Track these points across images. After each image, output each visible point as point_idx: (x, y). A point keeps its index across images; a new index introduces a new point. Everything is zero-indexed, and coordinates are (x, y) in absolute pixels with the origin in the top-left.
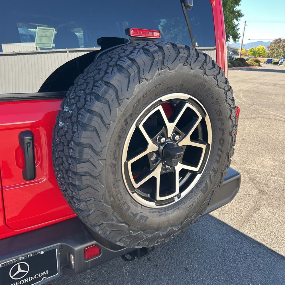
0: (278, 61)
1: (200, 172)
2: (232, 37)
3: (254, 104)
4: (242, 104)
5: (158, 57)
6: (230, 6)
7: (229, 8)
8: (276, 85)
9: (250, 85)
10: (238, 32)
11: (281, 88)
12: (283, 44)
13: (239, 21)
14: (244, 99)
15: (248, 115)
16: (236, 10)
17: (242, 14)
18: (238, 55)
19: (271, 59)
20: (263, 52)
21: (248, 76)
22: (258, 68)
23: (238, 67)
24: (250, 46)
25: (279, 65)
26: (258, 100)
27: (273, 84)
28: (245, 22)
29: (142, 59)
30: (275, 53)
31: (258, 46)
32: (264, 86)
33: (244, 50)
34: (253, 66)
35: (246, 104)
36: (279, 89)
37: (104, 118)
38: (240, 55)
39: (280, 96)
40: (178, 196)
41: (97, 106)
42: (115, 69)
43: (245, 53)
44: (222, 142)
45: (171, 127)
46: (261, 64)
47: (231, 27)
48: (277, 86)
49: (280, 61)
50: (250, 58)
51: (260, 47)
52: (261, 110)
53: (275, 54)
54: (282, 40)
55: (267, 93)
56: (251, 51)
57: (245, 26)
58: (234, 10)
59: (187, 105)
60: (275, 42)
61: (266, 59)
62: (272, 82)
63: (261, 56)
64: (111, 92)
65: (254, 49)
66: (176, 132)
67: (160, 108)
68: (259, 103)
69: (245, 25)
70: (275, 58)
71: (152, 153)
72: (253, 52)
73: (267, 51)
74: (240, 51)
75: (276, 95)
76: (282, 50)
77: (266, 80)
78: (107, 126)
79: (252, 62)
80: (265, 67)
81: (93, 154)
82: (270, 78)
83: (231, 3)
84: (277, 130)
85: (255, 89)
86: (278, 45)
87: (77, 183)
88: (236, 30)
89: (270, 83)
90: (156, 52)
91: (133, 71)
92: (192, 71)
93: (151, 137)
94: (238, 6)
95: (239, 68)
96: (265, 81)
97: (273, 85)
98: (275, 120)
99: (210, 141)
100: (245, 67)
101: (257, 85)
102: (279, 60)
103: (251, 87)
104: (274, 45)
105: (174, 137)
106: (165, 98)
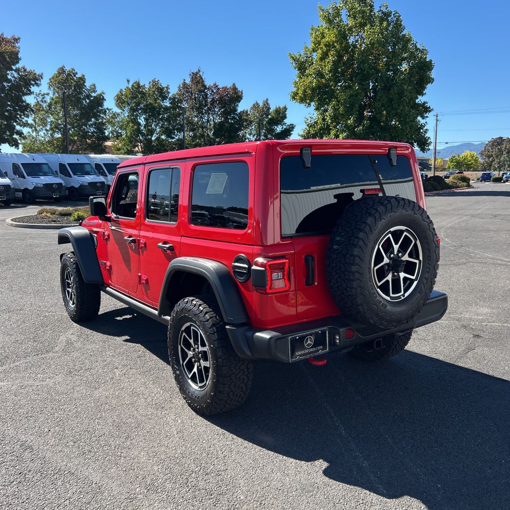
0: (501, 175)
1: (416, 279)
2: (418, 144)
3: (462, 246)
4: (444, 247)
5: (389, 206)
6: (409, 98)
7: (407, 100)
8: (496, 216)
9: (455, 218)
10: (427, 135)
11: (504, 221)
12: (506, 146)
13: (427, 118)
14: (446, 240)
15: (455, 261)
16: (420, 102)
17: (429, 108)
18: (430, 169)
19: (489, 172)
20: (473, 161)
21: (450, 204)
22: (467, 190)
23: (432, 191)
24: (450, 152)
25: (504, 182)
26: (468, 240)
27: (492, 214)
28: (437, 116)
29: (381, 209)
30: (495, 162)
31: (464, 152)
32: (477, 220)
33: (439, 160)
34: (457, 187)
35: (451, 246)
36: (501, 222)
37: (365, 241)
38: (433, 169)
39: (502, 232)
40: (403, 295)
41: (361, 235)
42: (367, 215)
43: (442, 166)
44: (429, 258)
45: (396, 247)
46: (471, 182)
47: (413, 129)
48: (498, 217)
49: (505, 176)
50: (451, 174)
51: (467, 153)
52: (473, 253)
53: (496, 164)
54: (505, 139)
55: (482, 230)
56: (452, 162)
57: (437, 123)
58: (417, 102)
59: (405, 233)
60: (493, 143)
61: (480, 174)
62: (489, 212)
63: (471, 168)
64: (368, 227)
65: (457, 158)
66: (399, 252)
67: (390, 235)
68: (469, 244)
69: (437, 121)
70: (495, 170)
71: (386, 264)
72: (456, 162)
73: (481, 160)
74: (433, 162)
75: (495, 231)
76: (507, 156)
77: (480, 209)
78: (366, 245)
79: (455, 181)
80: (478, 188)
81: (360, 261)
82: (487, 205)
83: (410, 93)
84: (496, 276)
85: (463, 224)
86: (498, 149)
87: (352, 277)
88: (422, 132)
89: (486, 214)
90: (387, 204)
91: (377, 215)
92: (407, 212)
93: (386, 254)
94: (422, 96)
95: (435, 192)
96: (479, 212)
97: (491, 217)
98: (493, 264)
99: (421, 258)
100: (444, 191)
101: (465, 218)
102: (503, 174)
103: (456, 222)
104: (492, 149)
105: (398, 254)
106: (392, 229)
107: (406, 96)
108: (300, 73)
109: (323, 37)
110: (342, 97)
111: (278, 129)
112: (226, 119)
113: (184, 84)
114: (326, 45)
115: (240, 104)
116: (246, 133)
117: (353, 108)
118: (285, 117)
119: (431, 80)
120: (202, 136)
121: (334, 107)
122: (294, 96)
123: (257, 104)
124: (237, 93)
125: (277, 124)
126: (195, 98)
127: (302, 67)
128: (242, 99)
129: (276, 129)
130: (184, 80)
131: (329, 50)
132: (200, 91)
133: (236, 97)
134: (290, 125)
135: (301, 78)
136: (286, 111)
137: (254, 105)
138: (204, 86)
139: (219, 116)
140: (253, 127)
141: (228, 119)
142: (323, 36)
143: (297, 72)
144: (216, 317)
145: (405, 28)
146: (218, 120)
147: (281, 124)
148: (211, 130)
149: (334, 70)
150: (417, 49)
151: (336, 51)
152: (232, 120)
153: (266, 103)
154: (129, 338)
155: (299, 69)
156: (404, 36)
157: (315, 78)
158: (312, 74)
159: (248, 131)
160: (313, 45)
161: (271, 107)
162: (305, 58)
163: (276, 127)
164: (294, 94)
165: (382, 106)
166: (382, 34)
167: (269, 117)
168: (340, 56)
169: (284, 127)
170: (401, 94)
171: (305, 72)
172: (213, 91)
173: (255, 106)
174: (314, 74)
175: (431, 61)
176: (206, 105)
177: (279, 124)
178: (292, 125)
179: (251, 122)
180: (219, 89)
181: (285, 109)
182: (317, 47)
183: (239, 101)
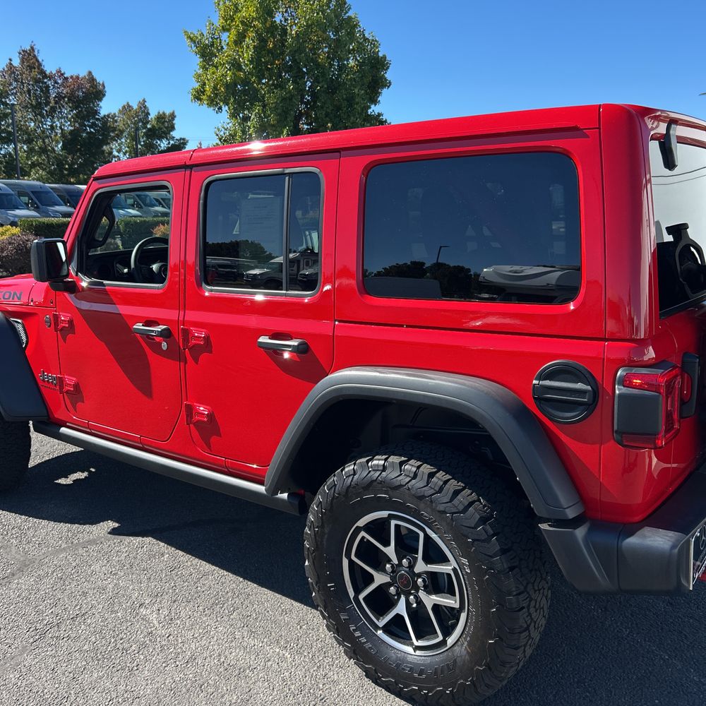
107: (357, 104)
108: (204, 61)
109: (237, 10)
110: (271, 100)
111: (162, 145)
112: (82, 125)
113: (10, 66)
114: (242, 22)
115: (101, 104)
116: (112, 149)
117: (288, 115)
118: (173, 128)
119: (386, 84)
120: (44, 150)
121: (260, 115)
122: (198, 95)
123: (129, 106)
124: (96, 86)
125: (160, 138)
126: (29, 91)
127: (207, 53)
128: (104, 95)
129: (159, 145)
130: (10, 60)
131: (245, 31)
132: (37, 81)
133: (96, 93)
134: (181, 139)
135: (207, 69)
136: (173, 119)
137: (124, 107)
138: (43, 72)
139: (70, 121)
140: (123, 140)
141: (85, 126)
142: (237, 8)
143: (198, 60)
144: (479, 500)
145: (350, 8)
146: (68, 127)
147: (167, 139)
148: (57, 142)
149: (255, 60)
150: (366, 39)
151: (256, 32)
152: (92, 128)
153: (143, 106)
154: (116, 525)
155: (203, 56)
156: (350, 18)
157: (230, 70)
158: (224, 64)
159: (114, 145)
160: (222, 21)
161: (150, 111)
162: (210, 40)
163: (159, 142)
164: (196, 92)
165: (326, 116)
166: (323, 12)
167: (149, 126)
168: (262, 41)
169: (172, 142)
170: (351, 100)
171: (210, 59)
172: (56, 82)
173: (127, 109)
174: (229, 63)
175: (384, 57)
176: (47, 103)
177: (163, 138)
178: (184, 139)
179: (122, 132)
180: (66, 79)
181: (173, 116)
182: (229, 25)
183: (100, 100)
